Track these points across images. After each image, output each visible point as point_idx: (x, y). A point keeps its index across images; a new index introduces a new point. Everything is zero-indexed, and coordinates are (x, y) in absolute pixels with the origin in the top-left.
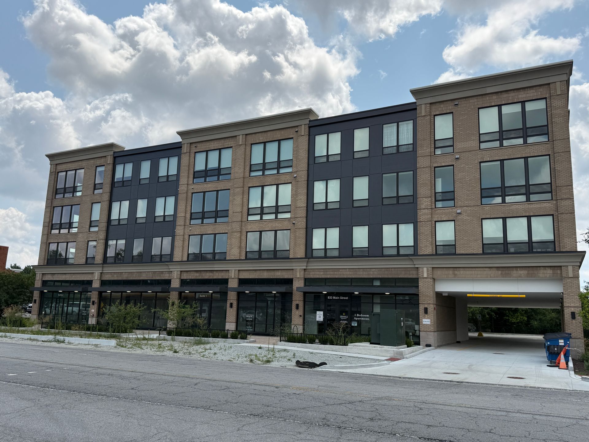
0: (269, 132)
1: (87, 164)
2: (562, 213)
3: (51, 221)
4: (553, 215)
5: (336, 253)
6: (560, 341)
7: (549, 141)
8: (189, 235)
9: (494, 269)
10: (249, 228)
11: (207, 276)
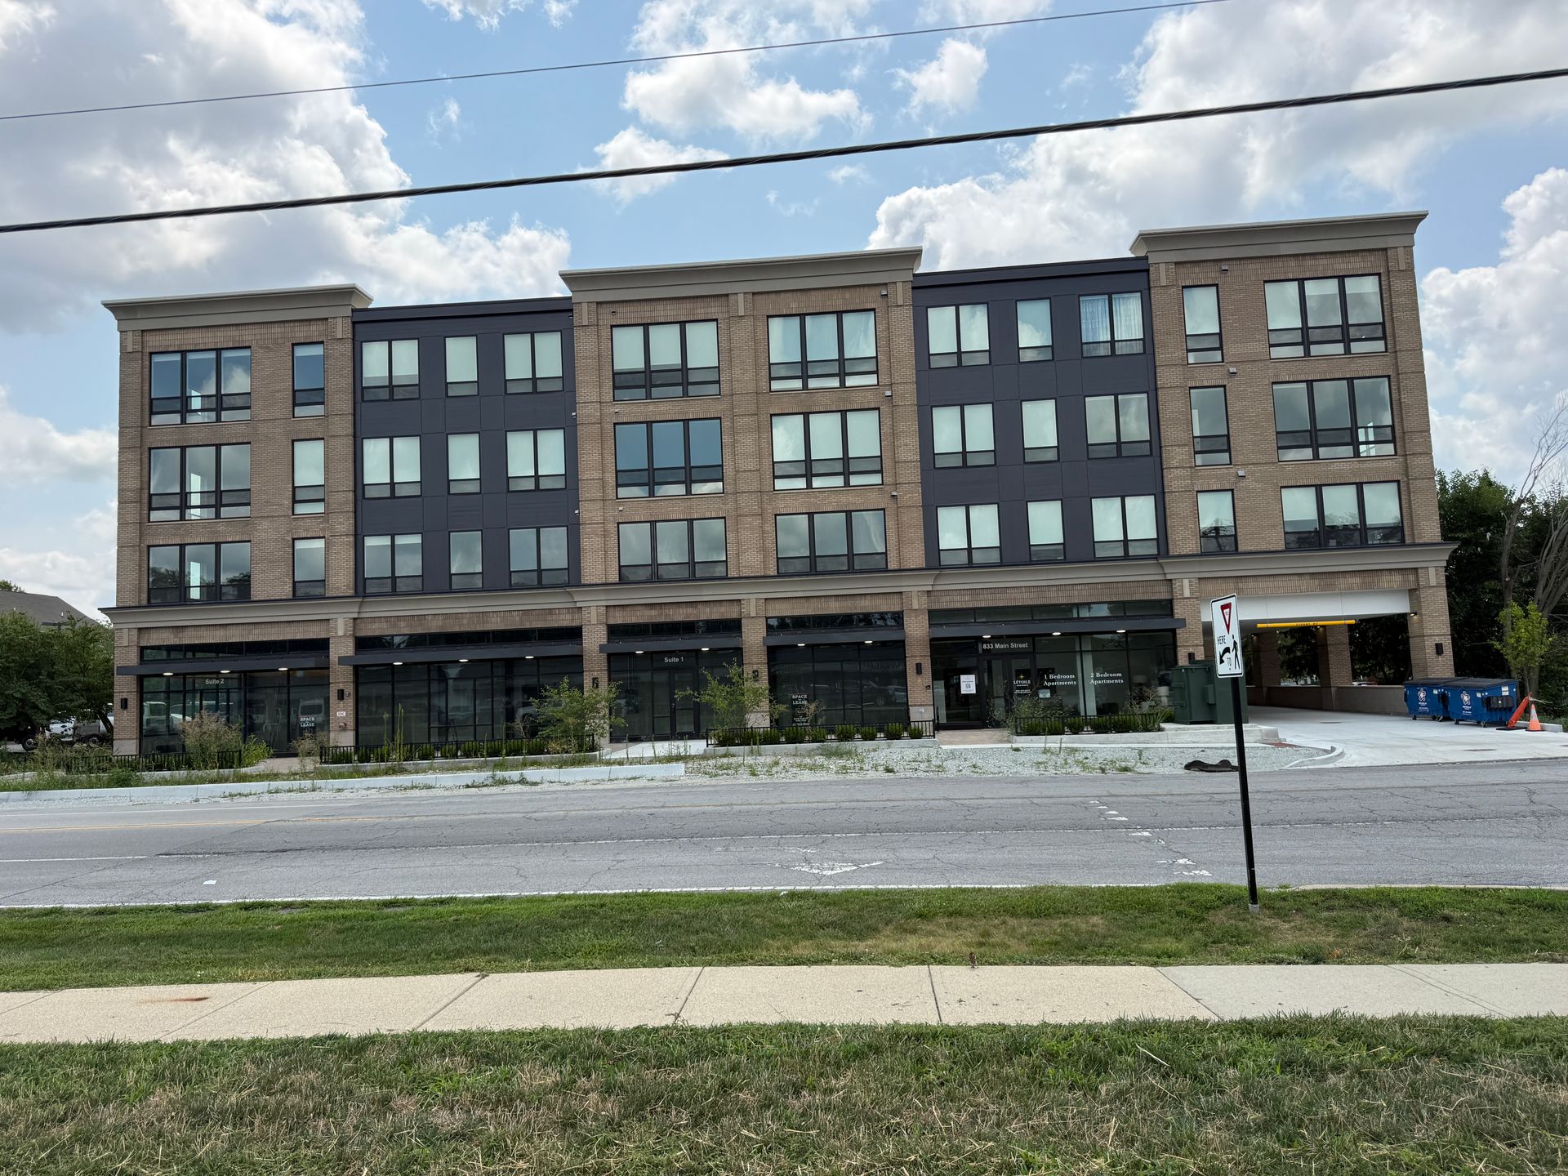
0: (812, 293)
1: (258, 337)
2: (1416, 479)
3: (146, 486)
4: (1398, 482)
5: (995, 557)
6: (1503, 689)
7: (1386, 351)
8: (618, 523)
9: (1307, 577)
10: (781, 507)
11: (680, 615)
